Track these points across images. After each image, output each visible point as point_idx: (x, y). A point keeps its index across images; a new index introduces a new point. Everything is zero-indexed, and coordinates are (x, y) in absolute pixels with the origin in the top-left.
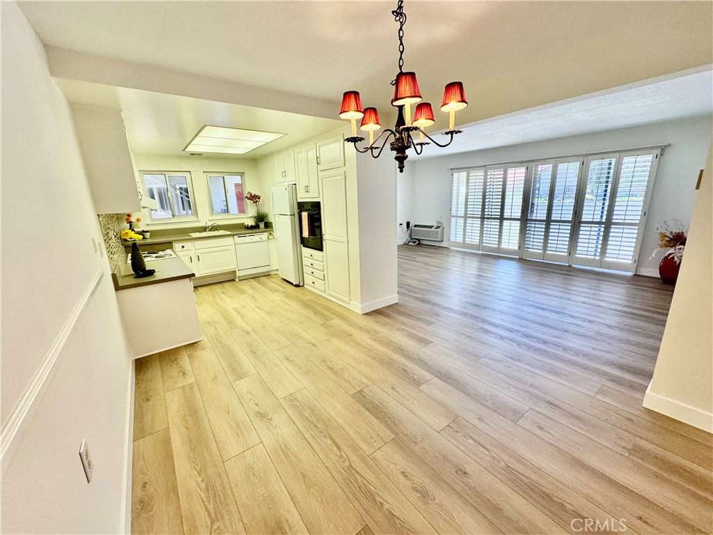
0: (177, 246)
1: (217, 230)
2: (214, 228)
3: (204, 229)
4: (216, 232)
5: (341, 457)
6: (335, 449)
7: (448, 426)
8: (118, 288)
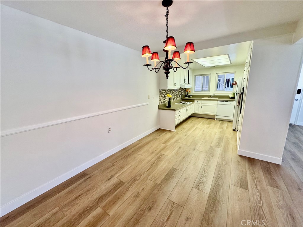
0: (196, 101)
1: (215, 97)
2: (214, 96)
3: (210, 96)
4: (215, 98)
5: (144, 172)
6: (147, 170)
7: (174, 203)
8: (159, 109)
